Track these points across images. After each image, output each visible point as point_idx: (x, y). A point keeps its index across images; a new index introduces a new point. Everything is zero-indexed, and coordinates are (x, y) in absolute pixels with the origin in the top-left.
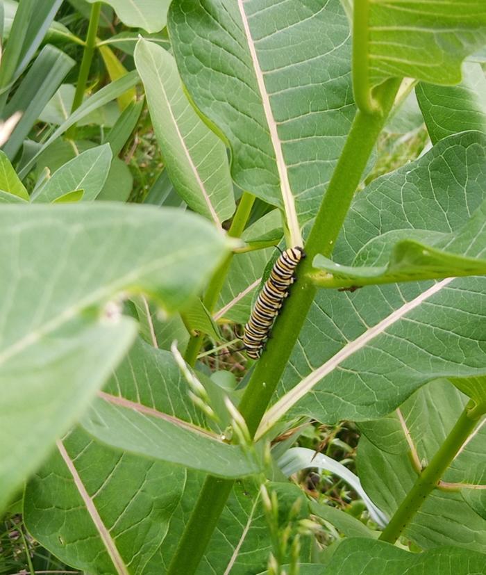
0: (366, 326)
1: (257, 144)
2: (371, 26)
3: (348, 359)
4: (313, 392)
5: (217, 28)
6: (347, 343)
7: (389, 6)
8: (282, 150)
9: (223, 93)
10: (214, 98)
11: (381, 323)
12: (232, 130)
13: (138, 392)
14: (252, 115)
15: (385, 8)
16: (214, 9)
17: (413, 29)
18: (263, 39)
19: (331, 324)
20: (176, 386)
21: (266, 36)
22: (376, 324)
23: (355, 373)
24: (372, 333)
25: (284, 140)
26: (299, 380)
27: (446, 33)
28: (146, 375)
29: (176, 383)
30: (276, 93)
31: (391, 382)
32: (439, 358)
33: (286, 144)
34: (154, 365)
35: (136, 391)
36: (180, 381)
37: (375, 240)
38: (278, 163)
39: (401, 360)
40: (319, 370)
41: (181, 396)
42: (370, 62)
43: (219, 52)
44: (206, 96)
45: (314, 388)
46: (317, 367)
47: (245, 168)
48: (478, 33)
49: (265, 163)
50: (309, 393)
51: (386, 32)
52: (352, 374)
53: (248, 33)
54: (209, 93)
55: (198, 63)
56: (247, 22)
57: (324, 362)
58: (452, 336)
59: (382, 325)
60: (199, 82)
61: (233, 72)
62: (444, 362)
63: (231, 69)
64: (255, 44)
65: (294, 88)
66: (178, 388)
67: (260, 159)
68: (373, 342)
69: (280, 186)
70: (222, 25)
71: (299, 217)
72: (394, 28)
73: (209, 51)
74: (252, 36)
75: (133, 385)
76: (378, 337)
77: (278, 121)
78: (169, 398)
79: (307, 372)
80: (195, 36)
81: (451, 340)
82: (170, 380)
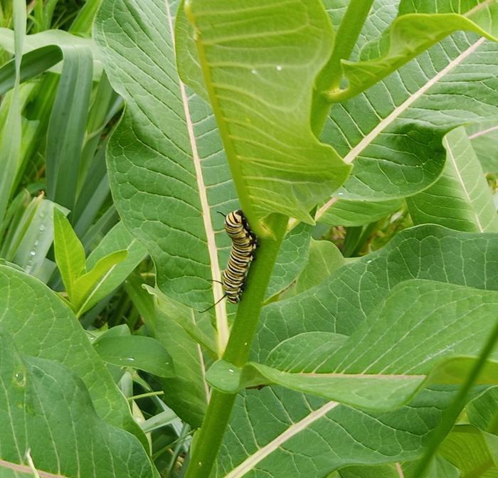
0: (311, 409)
1: (188, 255)
2: (245, 175)
3: (289, 441)
4: (255, 469)
5: (155, 156)
6: (291, 424)
7: (253, 163)
8: (218, 256)
9: (156, 212)
10: (144, 218)
11: (324, 406)
12: (160, 246)
13: (79, 469)
14: (185, 229)
15: (251, 164)
16: (152, 140)
17: (275, 180)
18: (210, 157)
19: (280, 406)
20: (124, 462)
21: (212, 153)
22: (319, 408)
23: (291, 454)
24: (314, 416)
25: (221, 247)
26: (246, 457)
27: (300, 184)
28: (92, 453)
29: (125, 460)
30: (217, 205)
31: (314, 465)
32: (360, 444)
33: (222, 250)
34: (104, 443)
35: (77, 469)
36: (129, 457)
37: (285, 342)
38: (213, 270)
39: (330, 444)
40: (264, 448)
41: (128, 471)
42: (252, 201)
43: (155, 177)
44: (137, 218)
45: (256, 466)
46: (262, 446)
47: (172, 278)
48: (323, 186)
49: (195, 271)
50: (252, 470)
51: (257, 181)
52: (289, 455)
53: (195, 152)
54: (140, 214)
55: (131, 188)
56: (195, 143)
57: (270, 441)
58: (377, 424)
59: (324, 409)
60: (132, 206)
61: (170, 192)
62: (363, 448)
63: (168, 190)
64: (201, 162)
65: (234, 200)
66: (127, 464)
67: (190, 268)
68: (312, 426)
69: (212, 290)
70: (161, 153)
71: (228, 317)
72: (262, 178)
73: (144, 178)
74: (199, 155)
75: (76, 463)
76: (318, 420)
77: (216, 230)
78: (114, 474)
79: (253, 450)
80: (131, 166)
81: (374, 428)
82: (120, 457)
